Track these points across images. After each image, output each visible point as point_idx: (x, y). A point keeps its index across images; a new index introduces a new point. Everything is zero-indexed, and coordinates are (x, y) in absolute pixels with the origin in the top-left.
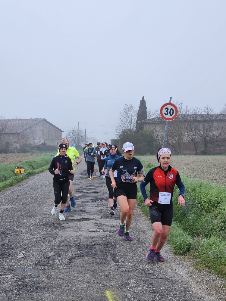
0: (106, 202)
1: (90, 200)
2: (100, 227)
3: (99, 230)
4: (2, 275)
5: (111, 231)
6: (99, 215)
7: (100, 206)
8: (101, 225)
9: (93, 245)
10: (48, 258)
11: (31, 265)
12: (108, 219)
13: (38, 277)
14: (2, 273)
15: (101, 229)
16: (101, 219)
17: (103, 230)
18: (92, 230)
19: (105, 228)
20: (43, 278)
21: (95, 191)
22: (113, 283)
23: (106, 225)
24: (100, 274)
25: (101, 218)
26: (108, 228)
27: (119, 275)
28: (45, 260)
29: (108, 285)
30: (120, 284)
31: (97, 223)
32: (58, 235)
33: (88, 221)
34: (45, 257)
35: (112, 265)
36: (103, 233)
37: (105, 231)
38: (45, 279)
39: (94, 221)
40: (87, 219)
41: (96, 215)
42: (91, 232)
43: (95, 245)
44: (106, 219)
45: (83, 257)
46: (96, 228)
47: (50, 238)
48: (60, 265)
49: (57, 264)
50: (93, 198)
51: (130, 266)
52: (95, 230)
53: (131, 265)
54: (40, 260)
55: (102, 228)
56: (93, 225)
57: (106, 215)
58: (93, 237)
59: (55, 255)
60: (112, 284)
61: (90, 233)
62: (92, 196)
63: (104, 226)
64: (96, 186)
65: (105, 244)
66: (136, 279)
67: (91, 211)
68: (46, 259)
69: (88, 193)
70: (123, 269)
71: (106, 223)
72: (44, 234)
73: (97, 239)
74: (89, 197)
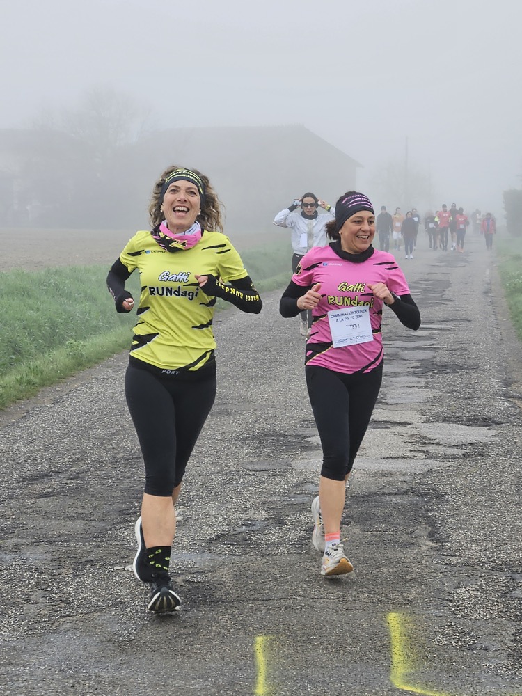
0: (452, 375)
1: (408, 370)
2: (416, 447)
3: (411, 454)
4: (115, 564)
5: (446, 457)
6: (423, 412)
7: (433, 387)
8: (422, 440)
9: (384, 495)
10: (248, 525)
11: (198, 543)
12: (445, 424)
13: (210, 571)
14: (116, 559)
15: (420, 451)
16: (427, 424)
17: (422, 455)
18: (393, 454)
19: (431, 448)
20: (224, 574)
21: (428, 343)
22: (413, 593)
23: (435, 441)
24: (385, 570)
25: (427, 421)
26: (440, 448)
27: (435, 575)
28: (239, 530)
29: (400, 598)
30: (433, 597)
31: (412, 435)
32: (290, 465)
33: (386, 430)
34: (240, 523)
35: (424, 548)
36: (421, 462)
37: (429, 456)
38: (227, 579)
39: (403, 429)
40: (386, 422)
41: (414, 413)
42: (388, 458)
43: (389, 494)
44: (440, 424)
45: (348, 525)
46: (405, 449)
47: (266, 474)
48: (278, 544)
49: (271, 541)
50: (418, 364)
51: (472, 552)
52: (400, 454)
53: (479, 548)
54: (223, 531)
55: (424, 449)
56: (397, 441)
57: (442, 412)
58: (391, 474)
59: (268, 519)
60: (411, 597)
61: (385, 461)
62: (416, 358)
63: (429, 443)
64: (435, 329)
65: (418, 491)
66: (481, 585)
67: (404, 401)
68: (243, 529)
69: (406, 349)
70: (452, 559)
71: (438, 436)
72: (251, 463)
73: (401, 479)
74: (405, 362)
